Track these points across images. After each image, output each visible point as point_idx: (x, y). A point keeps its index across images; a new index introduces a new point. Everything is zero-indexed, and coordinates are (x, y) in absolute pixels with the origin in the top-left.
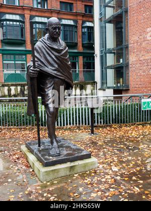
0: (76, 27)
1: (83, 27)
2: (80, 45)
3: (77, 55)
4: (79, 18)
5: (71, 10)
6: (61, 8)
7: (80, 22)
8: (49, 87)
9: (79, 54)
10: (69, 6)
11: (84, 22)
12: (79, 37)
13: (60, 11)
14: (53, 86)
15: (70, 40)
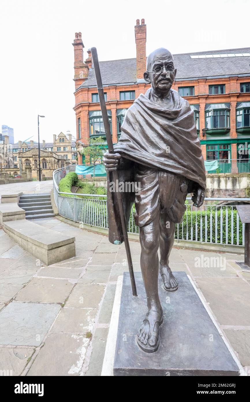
0: (229, 110)
1: (237, 110)
2: (233, 131)
3: (228, 142)
4: (232, 99)
5: (222, 92)
6: (210, 92)
7: (234, 104)
8: (148, 190)
9: (231, 142)
10: (219, 88)
11: (238, 104)
12: (233, 121)
13: (208, 95)
14: (156, 188)
15: (220, 127)
